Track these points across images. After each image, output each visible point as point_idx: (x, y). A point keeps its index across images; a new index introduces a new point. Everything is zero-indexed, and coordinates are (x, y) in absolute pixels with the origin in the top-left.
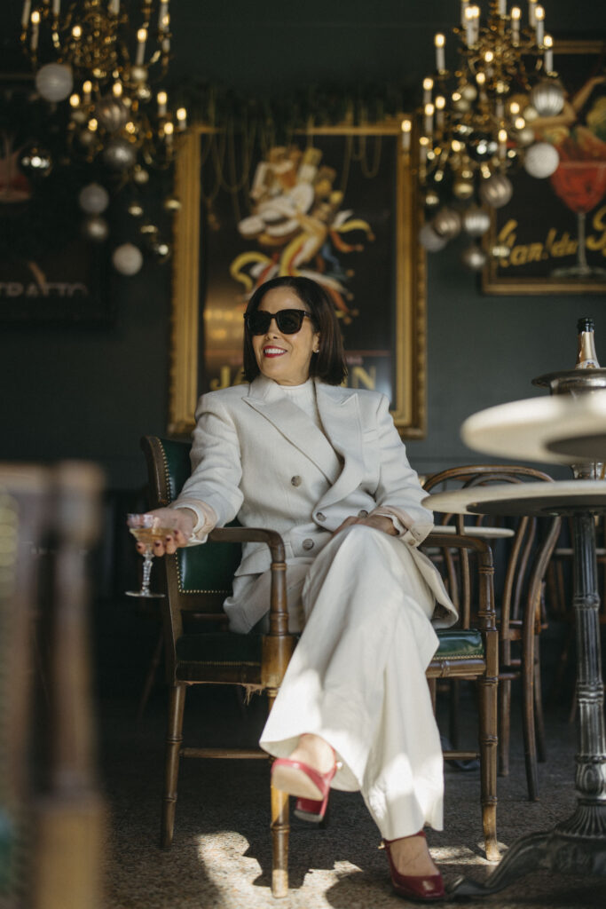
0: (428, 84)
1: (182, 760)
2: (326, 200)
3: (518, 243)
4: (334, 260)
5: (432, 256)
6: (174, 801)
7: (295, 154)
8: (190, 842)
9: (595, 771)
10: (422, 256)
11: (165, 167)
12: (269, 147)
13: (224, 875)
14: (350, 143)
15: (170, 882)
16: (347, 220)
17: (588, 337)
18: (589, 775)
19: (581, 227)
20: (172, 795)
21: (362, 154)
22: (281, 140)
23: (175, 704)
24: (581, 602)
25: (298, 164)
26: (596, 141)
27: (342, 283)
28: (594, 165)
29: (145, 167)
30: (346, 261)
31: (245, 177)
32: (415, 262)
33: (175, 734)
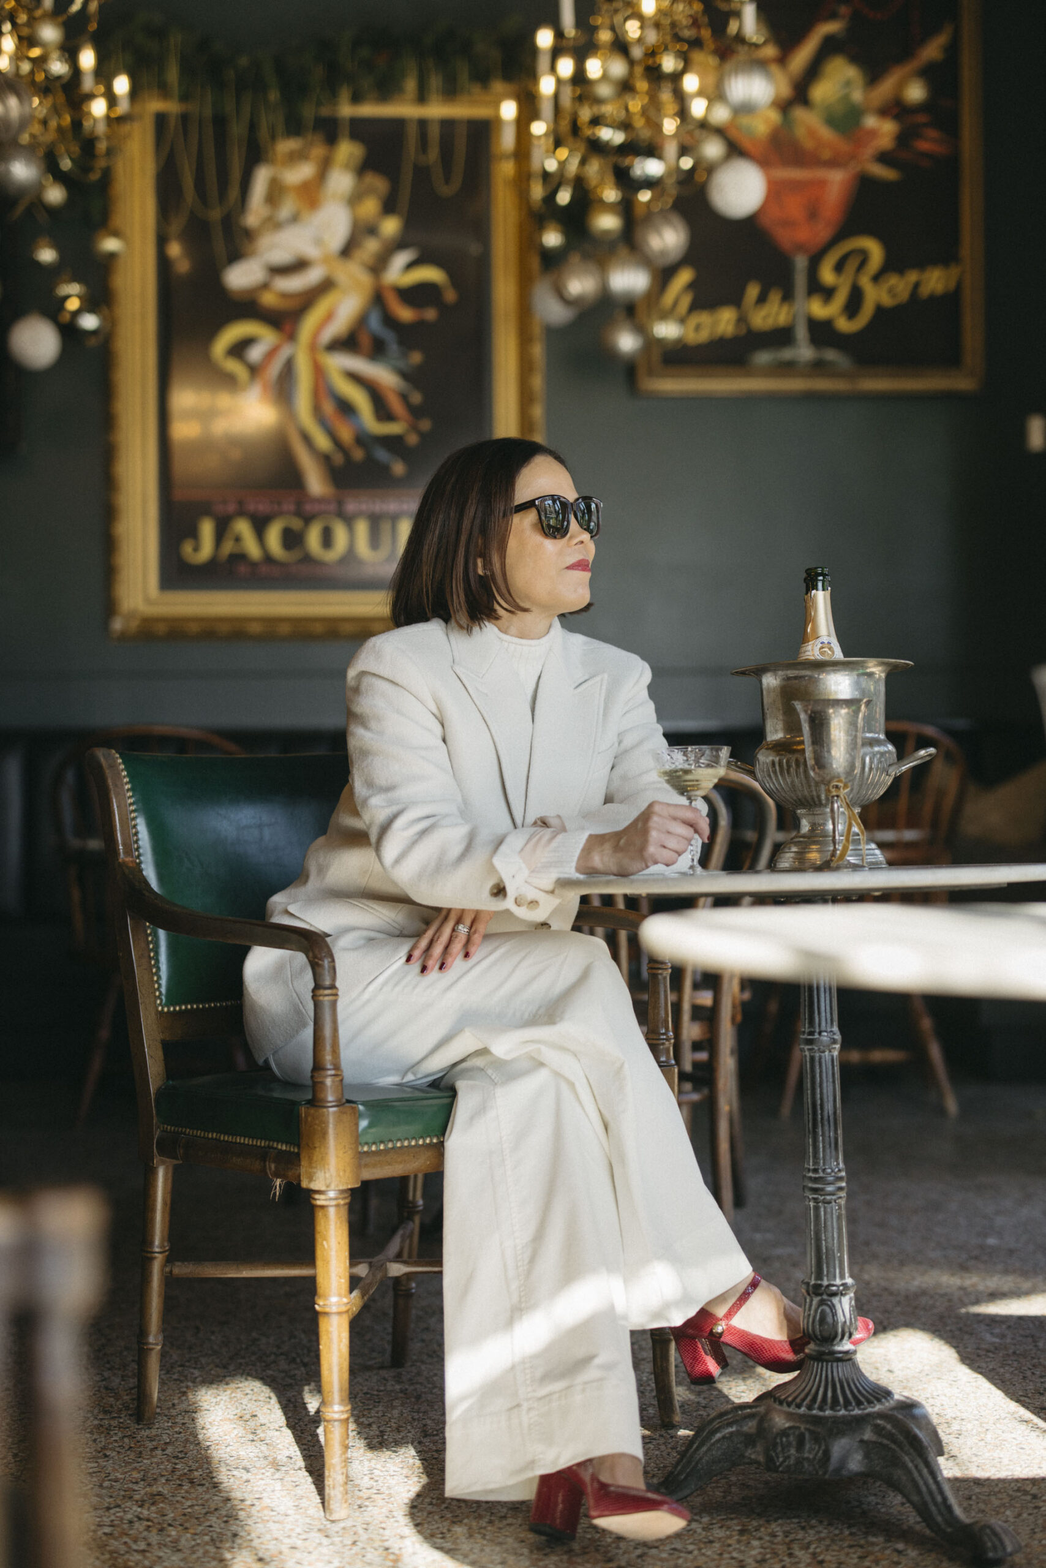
0: (545, 38)
1: (170, 1281)
2: (372, 230)
3: (696, 306)
4: (389, 336)
5: (553, 333)
6: (159, 1347)
7: (318, 151)
8: (183, 1406)
9: (832, 1307)
10: (537, 331)
11: (95, 176)
12: (273, 138)
13: (246, 1476)
14: (412, 133)
15: (159, 1494)
16: (410, 266)
17: (821, 599)
18: (823, 1313)
19: (800, 281)
20: (154, 1339)
21: (433, 154)
22: (294, 128)
23: (155, 1193)
24: (810, 1042)
25: (325, 168)
26: (826, 133)
27: (404, 375)
28: (820, 173)
29: (60, 177)
30: (408, 335)
31: (234, 193)
32: (525, 339)
33: (157, 1242)
